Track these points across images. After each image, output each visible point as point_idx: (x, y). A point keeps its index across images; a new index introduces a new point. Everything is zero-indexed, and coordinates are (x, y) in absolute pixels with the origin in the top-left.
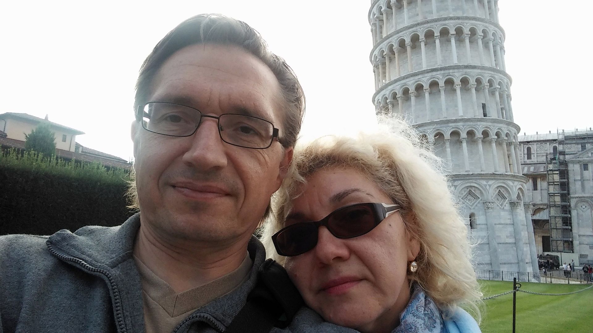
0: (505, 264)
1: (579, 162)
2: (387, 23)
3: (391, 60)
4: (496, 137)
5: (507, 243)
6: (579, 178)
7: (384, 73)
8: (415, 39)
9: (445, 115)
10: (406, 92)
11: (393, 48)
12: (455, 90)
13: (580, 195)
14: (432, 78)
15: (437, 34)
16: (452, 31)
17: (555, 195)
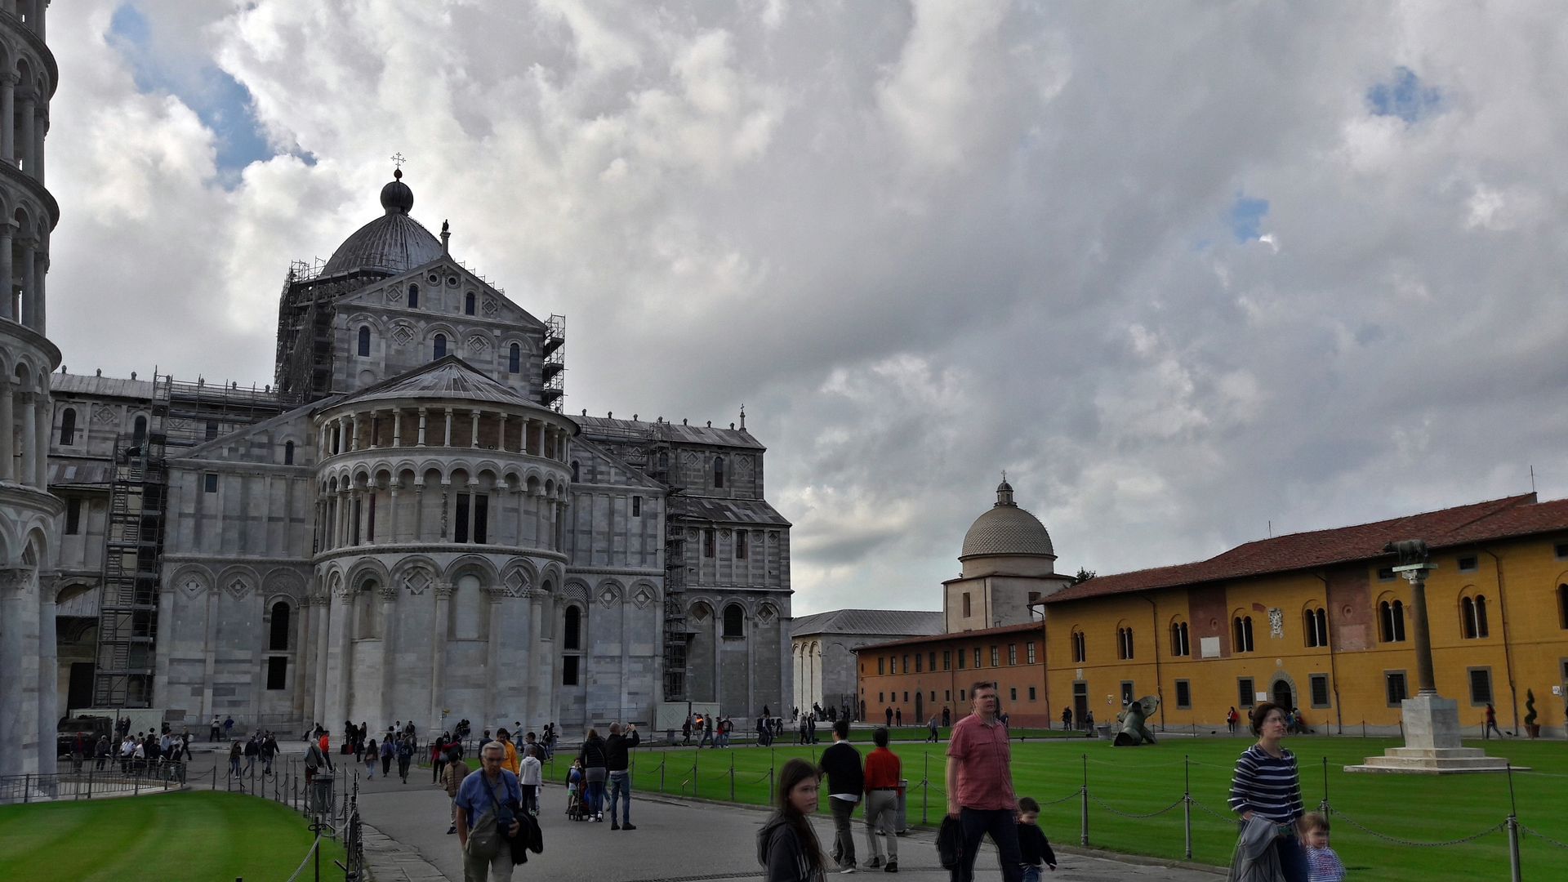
1: (198, 468)
6: (190, 509)
13: (188, 555)
17: (125, 550)
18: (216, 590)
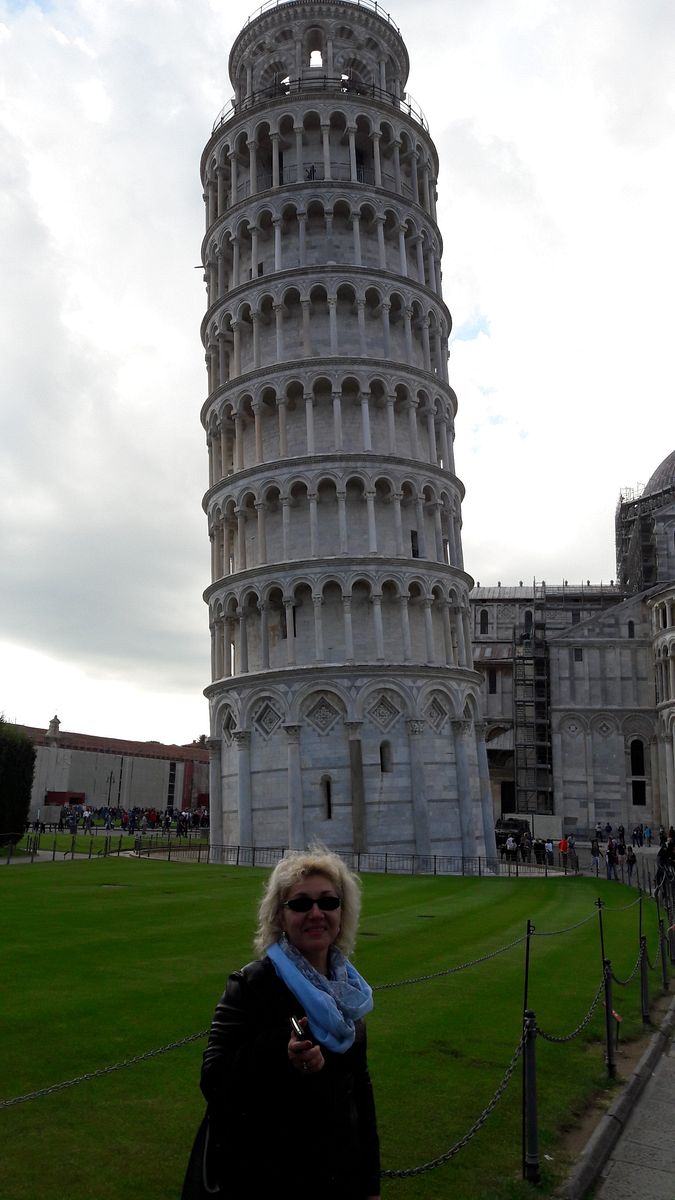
0: (439, 840)
1: (569, 644)
2: (240, 350)
3: (245, 426)
4: (433, 597)
5: (443, 801)
6: (566, 674)
7: (230, 449)
8: (295, 391)
9: (344, 548)
10: (273, 494)
11: (252, 404)
12: (364, 502)
13: (568, 707)
14: (322, 474)
15: (336, 388)
16: (365, 388)
17: (527, 704)
18: (589, 731)
